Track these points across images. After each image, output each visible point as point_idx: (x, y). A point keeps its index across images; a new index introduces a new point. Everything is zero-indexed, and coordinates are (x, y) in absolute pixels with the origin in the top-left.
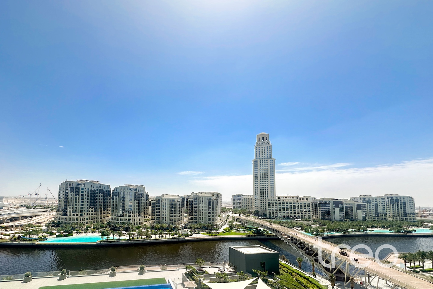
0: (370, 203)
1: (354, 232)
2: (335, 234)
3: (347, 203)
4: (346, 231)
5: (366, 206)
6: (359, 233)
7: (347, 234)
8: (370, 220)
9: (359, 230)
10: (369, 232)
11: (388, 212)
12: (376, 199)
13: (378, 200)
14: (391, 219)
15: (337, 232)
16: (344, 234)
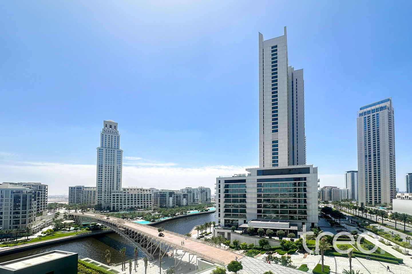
0: (191, 193)
1: (179, 215)
2: (167, 218)
3: (178, 193)
4: (174, 215)
5: (189, 195)
6: (182, 215)
7: (174, 217)
8: (190, 205)
9: (182, 213)
10: (188, 214)
11: (199, 199)
12: (194, 190)
13: (195, 191)
14: (200, 203)
15: (169, 217)
16: (173, 218)
